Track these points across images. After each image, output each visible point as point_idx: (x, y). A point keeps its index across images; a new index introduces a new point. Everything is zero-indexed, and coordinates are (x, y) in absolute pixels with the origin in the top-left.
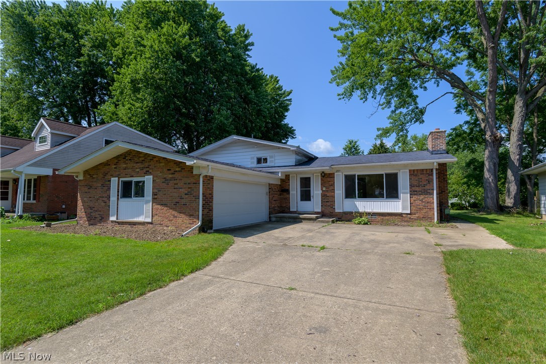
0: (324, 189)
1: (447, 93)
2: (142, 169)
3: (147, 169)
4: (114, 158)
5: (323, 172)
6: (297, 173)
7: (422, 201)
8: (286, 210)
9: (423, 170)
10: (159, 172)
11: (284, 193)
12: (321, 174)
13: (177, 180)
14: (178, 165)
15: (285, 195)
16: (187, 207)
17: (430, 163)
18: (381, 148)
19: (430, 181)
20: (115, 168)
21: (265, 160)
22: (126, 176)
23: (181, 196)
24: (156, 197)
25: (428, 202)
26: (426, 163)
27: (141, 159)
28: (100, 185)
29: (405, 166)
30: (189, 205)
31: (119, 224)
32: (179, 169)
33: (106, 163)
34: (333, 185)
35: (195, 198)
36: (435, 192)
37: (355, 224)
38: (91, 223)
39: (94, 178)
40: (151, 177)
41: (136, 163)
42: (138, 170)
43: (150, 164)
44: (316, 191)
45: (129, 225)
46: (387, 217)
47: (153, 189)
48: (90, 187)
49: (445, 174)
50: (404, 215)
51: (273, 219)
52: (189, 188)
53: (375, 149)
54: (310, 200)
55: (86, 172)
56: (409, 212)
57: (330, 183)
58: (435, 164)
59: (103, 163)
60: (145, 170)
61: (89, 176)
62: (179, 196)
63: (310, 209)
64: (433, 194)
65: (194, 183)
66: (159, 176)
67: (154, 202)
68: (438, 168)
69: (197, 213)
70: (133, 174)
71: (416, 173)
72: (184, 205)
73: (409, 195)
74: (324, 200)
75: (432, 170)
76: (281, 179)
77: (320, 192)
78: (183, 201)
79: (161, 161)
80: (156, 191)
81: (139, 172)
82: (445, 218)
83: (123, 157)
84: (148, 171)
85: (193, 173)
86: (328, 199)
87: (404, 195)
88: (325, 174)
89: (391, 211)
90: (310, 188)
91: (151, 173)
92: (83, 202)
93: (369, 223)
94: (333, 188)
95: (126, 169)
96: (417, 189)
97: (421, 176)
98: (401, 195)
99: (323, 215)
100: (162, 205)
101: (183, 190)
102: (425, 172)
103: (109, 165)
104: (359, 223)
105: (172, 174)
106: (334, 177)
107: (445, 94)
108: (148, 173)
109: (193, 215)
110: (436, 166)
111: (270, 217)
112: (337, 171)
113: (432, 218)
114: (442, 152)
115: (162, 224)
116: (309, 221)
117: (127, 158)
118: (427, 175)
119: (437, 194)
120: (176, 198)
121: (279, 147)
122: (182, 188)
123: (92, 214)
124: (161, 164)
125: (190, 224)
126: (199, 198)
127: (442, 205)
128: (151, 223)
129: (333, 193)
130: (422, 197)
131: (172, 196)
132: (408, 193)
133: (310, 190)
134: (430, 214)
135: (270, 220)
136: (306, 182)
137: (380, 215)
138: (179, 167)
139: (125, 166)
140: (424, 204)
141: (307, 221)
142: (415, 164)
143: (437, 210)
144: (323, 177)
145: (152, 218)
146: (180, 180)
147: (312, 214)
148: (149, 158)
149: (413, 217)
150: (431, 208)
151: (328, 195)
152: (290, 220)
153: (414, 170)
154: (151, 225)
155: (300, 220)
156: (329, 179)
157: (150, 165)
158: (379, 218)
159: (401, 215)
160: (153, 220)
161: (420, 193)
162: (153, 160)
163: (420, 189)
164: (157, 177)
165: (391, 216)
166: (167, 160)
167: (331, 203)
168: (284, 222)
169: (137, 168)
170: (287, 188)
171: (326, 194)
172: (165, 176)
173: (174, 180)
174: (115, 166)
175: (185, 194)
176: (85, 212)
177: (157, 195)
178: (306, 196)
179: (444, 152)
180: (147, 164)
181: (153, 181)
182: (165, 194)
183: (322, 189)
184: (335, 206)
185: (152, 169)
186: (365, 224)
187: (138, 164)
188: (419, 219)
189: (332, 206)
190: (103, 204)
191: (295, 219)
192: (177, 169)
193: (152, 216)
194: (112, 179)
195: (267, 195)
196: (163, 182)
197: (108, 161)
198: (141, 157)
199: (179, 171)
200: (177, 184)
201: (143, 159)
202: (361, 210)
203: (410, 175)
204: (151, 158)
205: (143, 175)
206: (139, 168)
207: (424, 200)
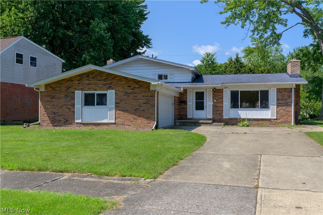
0: (215, 101)
1: (298, 23)
2: (105, 85)
3: (110, 85)
4: (77, 75)
5: (215, 88)
6: (193, 89)
7: (284, 110)
8: (184, 117)
9: (286, 88)
10: (121, 88)
11: (182, 104)
12: (213, 90)
13: (136, 93)
14: (137, 83)
15: (183, 105)
16: (145, 112)
17: (290, 84)
18: (237, 62)
19: (290, 97)
20: (78, 83)
21: (166, 77)
22: (89, 89)
23: (140, 105)
24: (118, 105)
25: (288, 111)
26: (288, 84)
27: (103, 78)
28: (64, 96)
29: (274, 86)
30: (146, 111)
31: (83, 125)
32: (138, 86)
33: (69, 79)
34: (222, 98)
35: (152, 106)
36: (293, 104)
37: (240, 126)
38: (55, 124)
39: (57, 90)
40: (114, 91)
41: (99, 80)
42: (101, 86)
43: (112, 81)
44: (209, 102)
45: (94, 125)
46: (260, 122)
47: (115, 100)
48: (53, 97)
49: (299, 91)
50: (272, 120)
51: (178, 124)
52: (146, 99)
53: (231, 63)
54: (203, 109)
55: (47, 86)
56: (275, 118)
57: (220, 96)
58: (294, 85)
59: (66, 79)
60: (107, 86)
61: (51, 89)
62: (138, 105)
63: (204, 116)
64: (291, 106)
65: (150, 96)
66: (121, 91)
67: (117, 109)
68: (295, 87)
69: (153, 116)
70: (96, 88)
71: (281, 90)
72: (142, 111)
73: (276, 106)
74: (214, 110)
75: (291, 89)
76: (179, 93)
77: (212, 103)
78: (142, 108)
79: (122, 80)
80: (118, 101)
81: (102, 87)
82: (298, 122)
83: (86, 75)
84: (111, 87)
85: (150, 89)
86: (217, 109)
87: (272, 106)
88: (216, 90)
89: (263, 118)
90: (204, 100)
91: (113, 88)
92: (46, 109)
93: (249, 126)
94: (222, 100)
95: (89, 85)
96: (281, 102)
97: (284, 93)
98: (271, 106)
99: (214, 120)
100: (123, 111)
101: (141, 101)
102: (287, 90)
103: (73, 81)
104: (243, 126)
105: (132, 89)
106: (223, 92)
107: (297, 24)
108: (109, 88)
109: (150, 118)
110: (294, 86)
111: (175, 122)
112: (225, 88)
113: (290, 122)
114: (297, 76)
115: (124, 124)
116: (206, 125)
117: (90, 76)
118: (288, 92)
119: (294, 106)
120: (136, 106)
121: (178, 66)
122: (140, 99)
123: (55, 118)
124: (122, 82)
125: (148, 123)
126: (155, 106)
127: (297, 114)
128: (115, 124)
129: (222, 104)
130: (284, 108)
131: (132, 105)
132: (275, 105)
133: (204, 102)
134: (289, 119)
135: (175, 125)
136: (200, 96)
137: (255, 121)
138: (138, 85)
139: (89, 82)
140: (285, 112)
141: (204, 125)
142: (281, 84)
143: (294, 116)
144: (214, 92)
145: (115, 120)
146: (139, 93)
147: (205, 120)
148: (111, 77)
149: (278, 121)
150: (290, 115)
151: (218, 106)
152: (191, 124)
153: (280, 89)
154: (114, 125)
155: (199, 124)
156: (219, 94)
157: (113, 83)
158: (256, 123)
159: (270, 120)
160: (116, 121)
161: (283, 104)
162: (114, 79)
163: (283, 102)
164: (118, 91)
165: (263, 121)
166: (127, 80)
167: (220, 111)
168: (186, 125)
169: (100, 84)
170: (185, 100)
171: (216, 105)
172: (126, 91)
173: (134, 94)
174: (78, 82)
175: (144, 104)
176: (48, 117)
177: (119, 104)
178: (200, 106)
179: (298, 76)
180: (109, 82)
181: (115, 94)
182: (126, 103)
183: (213, 101)
184: (223, 114)
185: (114, 85)
186: (247, 126)
187: (101, 81)
188: (282, 122)
189: (221, 114)
190: (67, 110)
191: (196, 123)
192: (136, 86)
193: (115, 119)
194: (76, 92)
195: (173, 105)
196: (124, 95)
197: (70, 77)
198: (103, 76)
199: (138, 88)
200: (137, 96)
201: (106, 78)
202: (243, 116)
203: (277, 92)
204: (113, 77)
205: (106, 89)
206: (102, 84)
207: (285, 110)
